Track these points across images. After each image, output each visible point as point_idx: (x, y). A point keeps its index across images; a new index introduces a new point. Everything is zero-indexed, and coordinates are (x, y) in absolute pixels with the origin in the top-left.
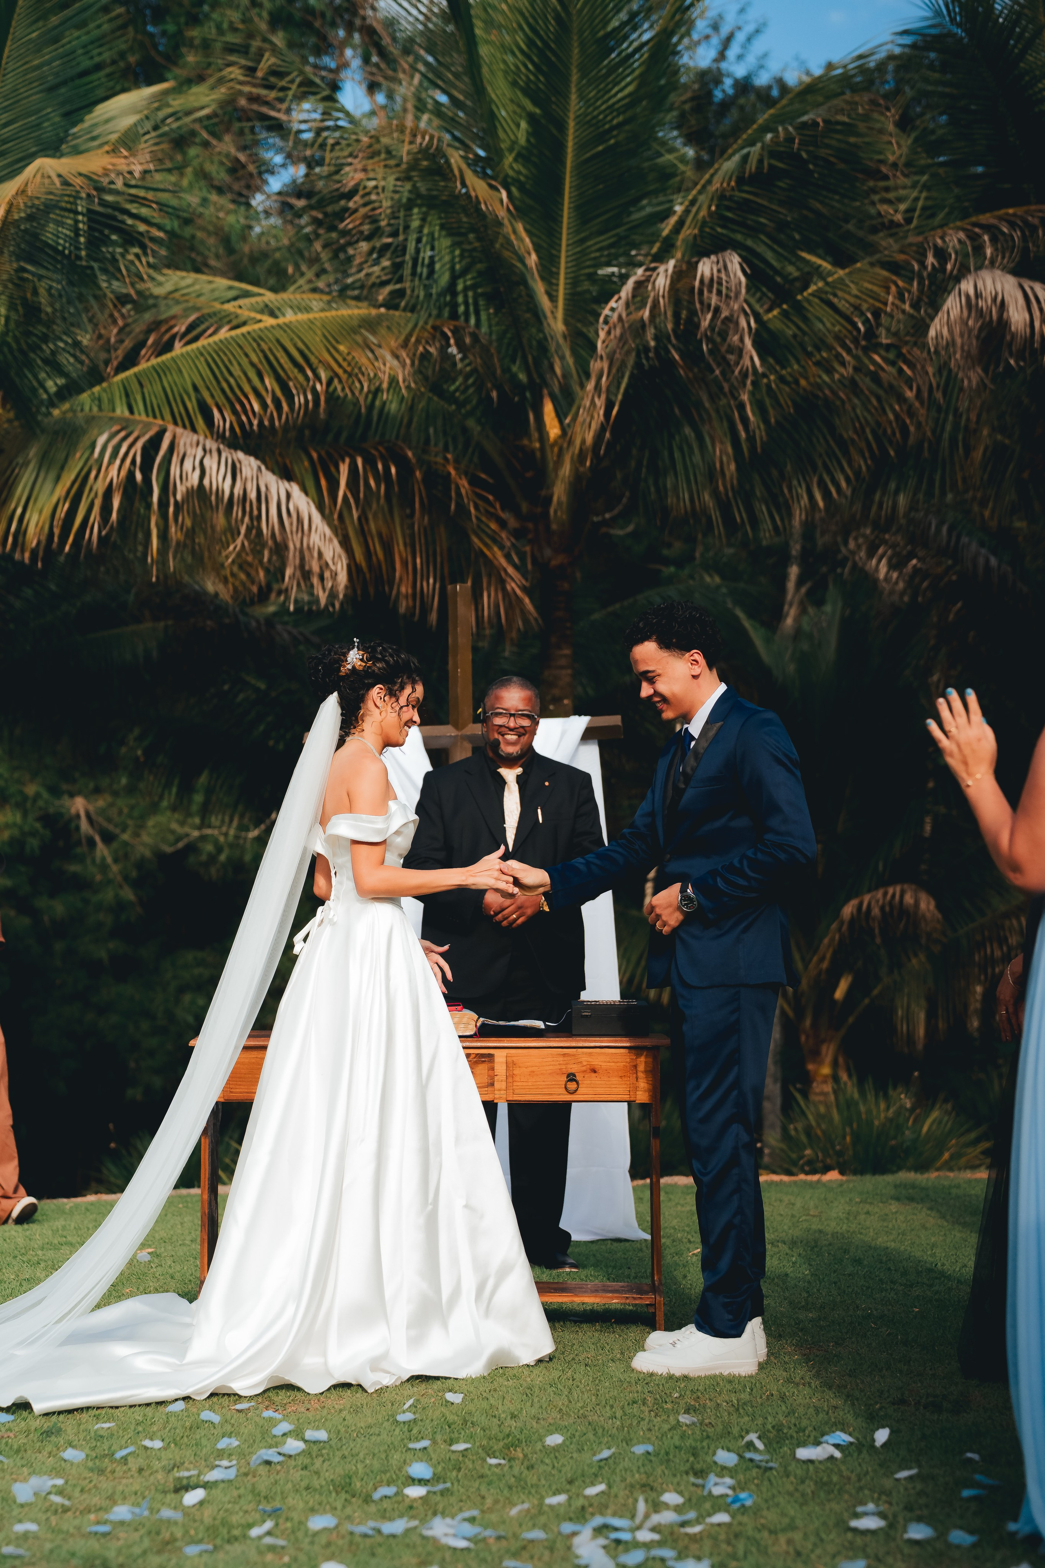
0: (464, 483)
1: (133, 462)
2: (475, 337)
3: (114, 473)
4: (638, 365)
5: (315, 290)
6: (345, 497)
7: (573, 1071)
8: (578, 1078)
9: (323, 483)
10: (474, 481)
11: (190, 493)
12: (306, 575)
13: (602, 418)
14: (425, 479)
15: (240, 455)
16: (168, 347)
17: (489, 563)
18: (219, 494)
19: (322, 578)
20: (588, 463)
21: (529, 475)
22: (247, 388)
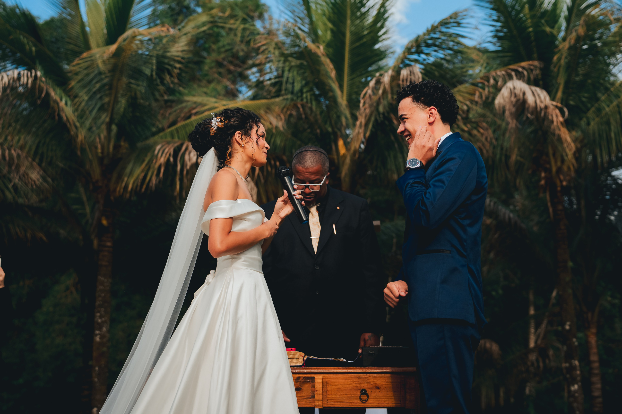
1: (170, 155)
3: (162, 160)
4: (376, 120)
6: (258, 175)
7: (365, 388)
8: (368, 392)
11: (192, 165)
16: (189, 117)
20: (357, 156)
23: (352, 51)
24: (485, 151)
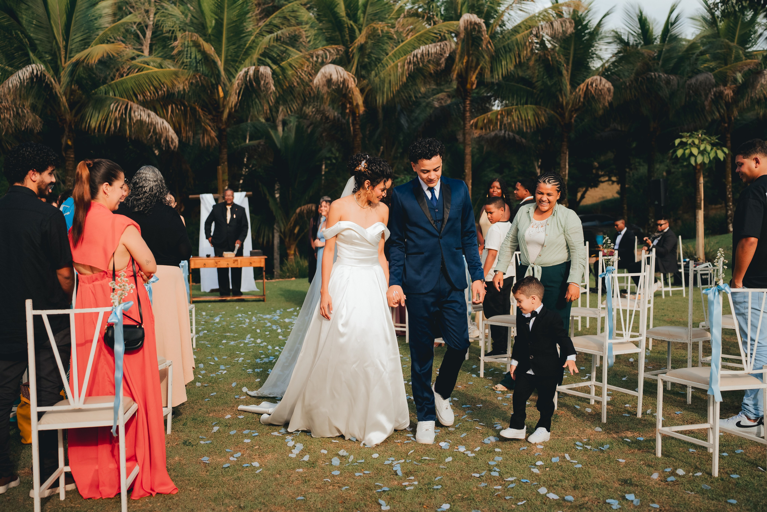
0: (200, 110)
1: (122, 112)
2: (204, 78)
3: (117, 115)
5: (157, 57)
6: (171, 115)
9: (165, 111)
10: (202, 109)
11: (137, 121)
12: (167, 140)
13: (237, 100)
14: (190, 109)
15: (150, 112)
16: (122, 76)
17: (206, 130)
18: (145, 121)
19: (172, 143)
20: (233, 110)
21: (216, 106)
22: (146, 89)
23: (228, 30)
24: (311, 92)
